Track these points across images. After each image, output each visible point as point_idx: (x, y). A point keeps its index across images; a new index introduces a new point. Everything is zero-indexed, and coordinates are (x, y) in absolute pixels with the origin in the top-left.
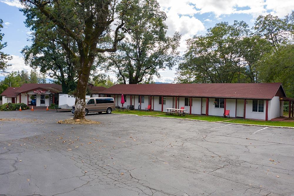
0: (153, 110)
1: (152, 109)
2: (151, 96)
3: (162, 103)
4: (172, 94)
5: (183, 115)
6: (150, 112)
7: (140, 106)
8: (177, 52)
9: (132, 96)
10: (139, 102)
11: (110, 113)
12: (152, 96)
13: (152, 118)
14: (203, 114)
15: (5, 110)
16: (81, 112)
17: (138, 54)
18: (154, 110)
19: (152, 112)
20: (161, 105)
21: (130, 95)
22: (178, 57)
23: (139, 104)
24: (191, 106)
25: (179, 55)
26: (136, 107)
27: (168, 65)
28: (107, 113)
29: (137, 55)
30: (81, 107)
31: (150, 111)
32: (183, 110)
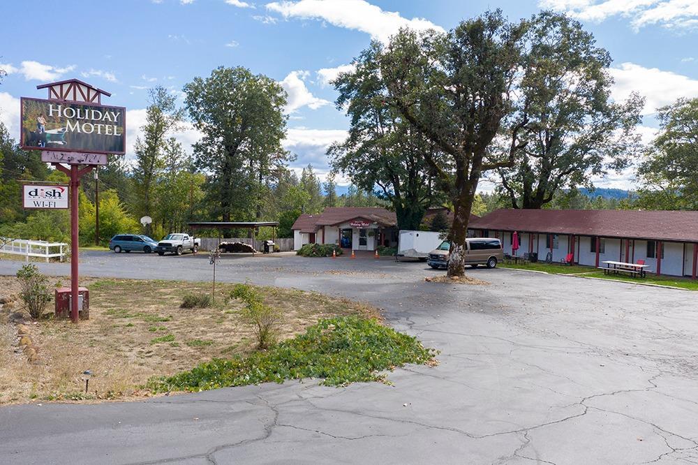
0: (577, 264)
1: (576, 261)
2: (574, 236)
3: (597, 250)
4: (618, 234)
5: (640, 276)
6: (571, 267)
7: (550, 254)
8: (635, 136)
9: (533, 235)
10: (548, 246)
11: (494, 267)
12: (576, 235)
13: (577, 279)
14: (686, 276)
15: (311, 256)
16: (460, 266)
17: (544, 144)
18: (580, 263)
19: (576, 267)
20: (594, 255)
21: (530, 233)
22: (638, 146)
23: (549, 250)
24: (660, 256)
25: (640, 143)
26: (542, 256)
27: (613, 166)
28: (488, 267)
29: (543, 146)
30: (459, 258)
31: (571, 265)
32: (642, 266)
